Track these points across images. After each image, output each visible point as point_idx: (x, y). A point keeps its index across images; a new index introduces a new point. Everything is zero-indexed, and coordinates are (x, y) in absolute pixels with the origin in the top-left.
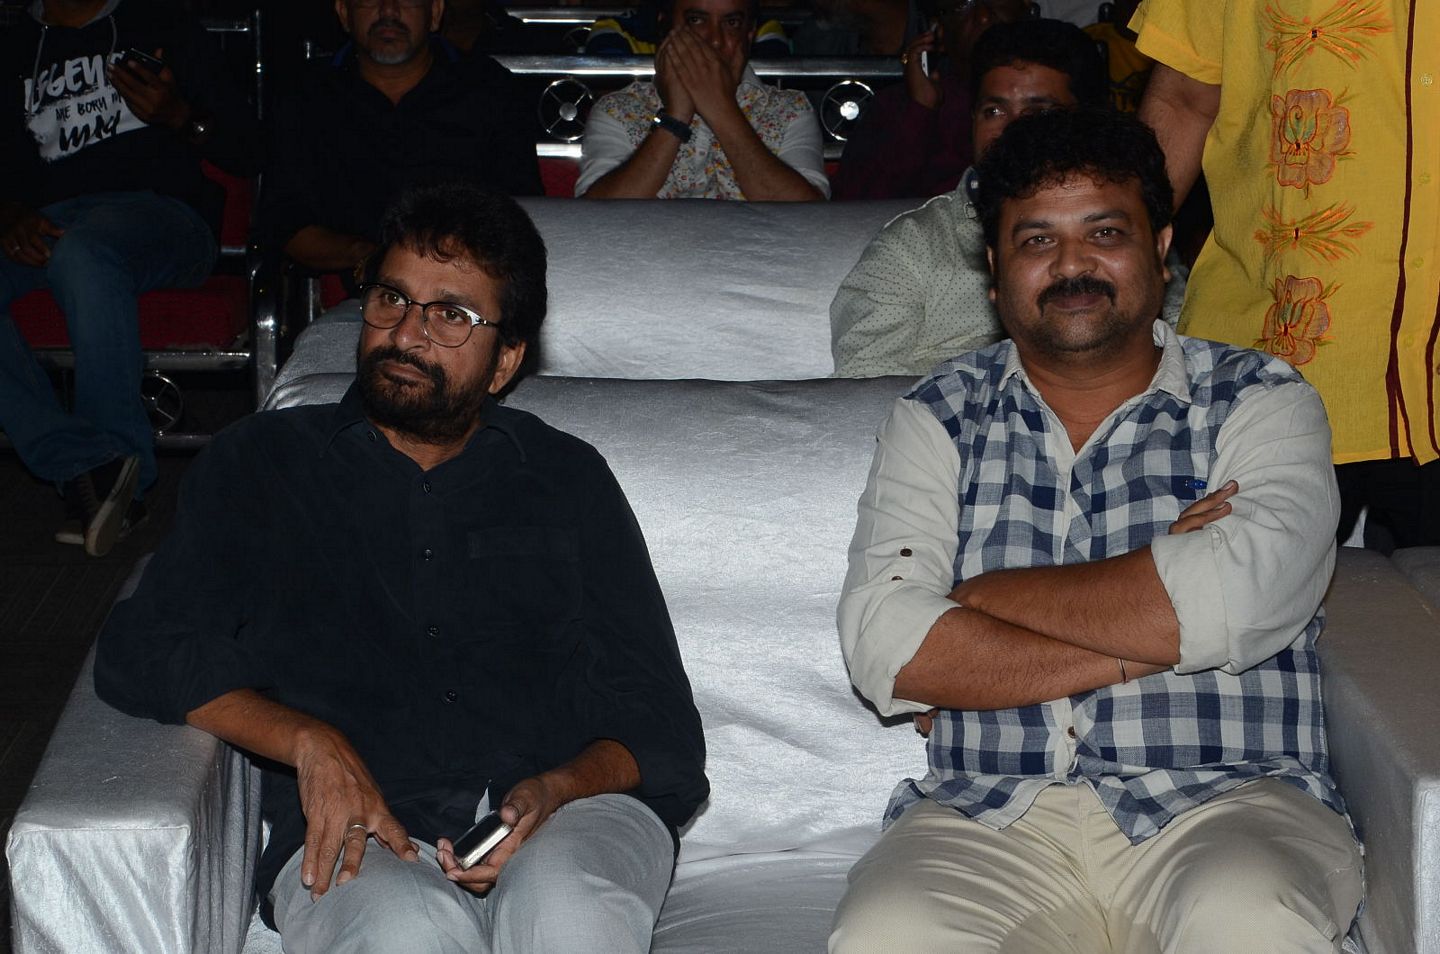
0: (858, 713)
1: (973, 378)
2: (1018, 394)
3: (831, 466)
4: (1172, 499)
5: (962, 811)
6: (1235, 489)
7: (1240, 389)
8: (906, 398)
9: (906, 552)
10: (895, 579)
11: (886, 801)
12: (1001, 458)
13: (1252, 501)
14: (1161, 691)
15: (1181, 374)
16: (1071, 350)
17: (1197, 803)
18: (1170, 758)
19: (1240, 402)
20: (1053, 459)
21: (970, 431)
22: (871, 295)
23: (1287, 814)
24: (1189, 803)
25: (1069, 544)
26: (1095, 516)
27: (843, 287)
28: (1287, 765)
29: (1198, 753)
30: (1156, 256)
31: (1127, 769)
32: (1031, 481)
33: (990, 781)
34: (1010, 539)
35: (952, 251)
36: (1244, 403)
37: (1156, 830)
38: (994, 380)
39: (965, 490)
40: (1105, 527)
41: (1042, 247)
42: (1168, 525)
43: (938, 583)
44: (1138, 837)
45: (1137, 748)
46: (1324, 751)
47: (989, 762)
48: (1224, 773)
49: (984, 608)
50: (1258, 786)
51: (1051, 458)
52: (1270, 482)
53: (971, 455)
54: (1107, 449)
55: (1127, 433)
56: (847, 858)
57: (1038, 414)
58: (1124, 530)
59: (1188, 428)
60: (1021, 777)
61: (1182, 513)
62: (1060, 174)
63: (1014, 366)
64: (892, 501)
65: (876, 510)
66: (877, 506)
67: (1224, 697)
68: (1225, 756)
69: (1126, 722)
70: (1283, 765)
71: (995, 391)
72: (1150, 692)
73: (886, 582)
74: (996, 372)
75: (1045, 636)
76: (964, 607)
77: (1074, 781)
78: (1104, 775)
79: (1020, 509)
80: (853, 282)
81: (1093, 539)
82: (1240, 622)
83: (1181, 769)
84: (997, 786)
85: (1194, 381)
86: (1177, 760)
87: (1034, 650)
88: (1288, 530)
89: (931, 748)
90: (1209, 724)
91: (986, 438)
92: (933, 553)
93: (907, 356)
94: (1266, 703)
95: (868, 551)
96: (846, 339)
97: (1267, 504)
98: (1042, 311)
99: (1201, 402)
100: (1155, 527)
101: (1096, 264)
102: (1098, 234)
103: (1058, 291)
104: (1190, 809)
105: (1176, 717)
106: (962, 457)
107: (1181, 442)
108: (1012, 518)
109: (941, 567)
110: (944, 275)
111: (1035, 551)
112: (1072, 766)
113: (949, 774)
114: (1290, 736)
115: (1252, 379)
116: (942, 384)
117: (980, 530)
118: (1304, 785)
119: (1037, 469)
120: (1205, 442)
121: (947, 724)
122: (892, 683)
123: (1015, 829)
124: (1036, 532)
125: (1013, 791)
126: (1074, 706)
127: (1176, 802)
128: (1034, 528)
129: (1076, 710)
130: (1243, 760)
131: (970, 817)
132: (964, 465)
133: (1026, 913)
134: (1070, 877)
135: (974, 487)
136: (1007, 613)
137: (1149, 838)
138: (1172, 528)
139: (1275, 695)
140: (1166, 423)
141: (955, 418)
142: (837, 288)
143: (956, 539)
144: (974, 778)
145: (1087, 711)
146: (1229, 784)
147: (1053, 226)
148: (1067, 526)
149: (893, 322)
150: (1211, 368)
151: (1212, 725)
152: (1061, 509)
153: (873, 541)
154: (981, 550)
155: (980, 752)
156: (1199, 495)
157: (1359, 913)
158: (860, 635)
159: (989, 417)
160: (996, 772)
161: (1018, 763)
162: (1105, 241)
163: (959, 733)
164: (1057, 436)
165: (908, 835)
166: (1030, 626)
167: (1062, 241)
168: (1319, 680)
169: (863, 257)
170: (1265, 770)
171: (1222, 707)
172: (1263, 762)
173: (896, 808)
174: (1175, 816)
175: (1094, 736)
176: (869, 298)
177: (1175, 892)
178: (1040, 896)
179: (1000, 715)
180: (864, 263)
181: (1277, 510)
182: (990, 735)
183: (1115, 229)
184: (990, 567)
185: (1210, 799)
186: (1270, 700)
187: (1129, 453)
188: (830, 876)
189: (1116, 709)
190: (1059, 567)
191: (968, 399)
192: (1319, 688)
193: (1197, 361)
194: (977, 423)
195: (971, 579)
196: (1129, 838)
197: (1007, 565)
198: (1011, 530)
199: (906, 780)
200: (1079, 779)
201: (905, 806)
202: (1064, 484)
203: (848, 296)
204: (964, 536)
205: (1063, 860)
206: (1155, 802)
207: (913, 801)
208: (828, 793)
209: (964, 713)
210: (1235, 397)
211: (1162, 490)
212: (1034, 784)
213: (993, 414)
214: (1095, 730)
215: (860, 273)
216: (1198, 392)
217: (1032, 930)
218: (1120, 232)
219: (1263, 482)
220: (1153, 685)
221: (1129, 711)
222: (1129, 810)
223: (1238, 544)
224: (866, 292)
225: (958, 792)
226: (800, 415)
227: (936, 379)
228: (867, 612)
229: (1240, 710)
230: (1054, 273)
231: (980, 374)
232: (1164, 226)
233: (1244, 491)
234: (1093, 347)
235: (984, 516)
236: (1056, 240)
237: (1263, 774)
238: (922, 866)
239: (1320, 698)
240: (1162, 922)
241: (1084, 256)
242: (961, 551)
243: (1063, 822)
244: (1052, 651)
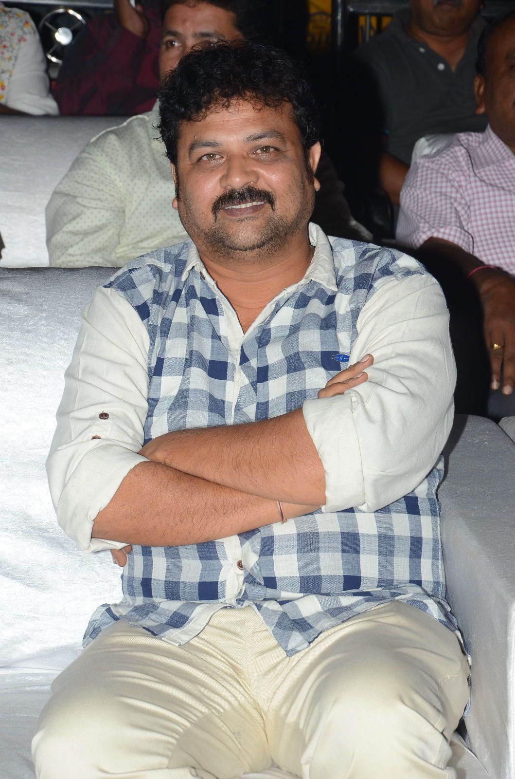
0: (65, 550)
1: (161, 271)
2: (198, 285)
3: (45, 342)
4: (321, 370)
5: (149, 631)
6: (371, 360)
7: (376, 279)
8: (105, 287)
9: (104, 416)
10: (94, 438)
11: (86, 625)
12: (182, 336)
13: (384, 370)
14: (313, 530)
15: (329, 267)
16: (241, 250)
17: (340, 622)
18: (319, 586)
19: (376, 290)
20: (226, 339)
21: (157, 314)
22: (79, 200)
23: (410, 630)
24: (333, 621)
25: (238, 408)
26: (260, 385)
27: (56, 193)
28: (412, 592)
29: (342, 581)
30: (308, 168)
31: (285, 595)
32: (208, 356)
33: (173, 606)
34: (190, 405)
35: (148, 163)
36: (380, 291)
37: (307, 644)
38: (178, 273)
39: (153, 364)
40: (268, 394)
41: (213, 163)
42: (318, 390)
43: (130, 441)
44: (292, 650)
45: (292, 578)
46: (442, 580)
47: (173, 591)
48: (361, 598)
49: (168, 461)
50: (387, 608)
51: (224, 337)
52: (399, 355)
53: (158, 335)
54: (269, 329)
55: (286, 316)
56: (52, 671)
57: (214, 300)
58: (283, 396)
59: (335, 312)
60: (198, 602)
61: (328, 382)
62: (225, 99)
63: (193, 260)
64: (92, 373)
65: (80, 380)
66: (79, 378)
67: (363, 535)
68: (363, 584)
69: (284, 556)
70: (409, 591)
71: (179, 282)
72: (304, 531)
73: (87, 441)
74: (179, 265)
75: (218, 484)
76: (151, 461)
77: (242, 605)
78: (265, 600)
79: (198, 379)
80: (64, 188)
81: (258, 404)
82: (373, 470)
83: (328, 594)
84: (178, 609)
85: (340, 274)
86: (324, 588)
87: (208, 497)
88: (413, 395)
89: (126, 579)
90: (350, 558)
91: (171, 321)
92: (127, 417)
93: (111, 253)
94: (396, 541)
95: (72, 414)
96: (58, 238)
97: (396, 373)
98: (216, 217)
99: (346, 290)
100: (307, 394)
101: (258, 176)
102: (259, 151)
103: (227, 198)
104: (333, 626)
105: (325, 551)
106: (151, 337)
107: (329, 323)
108: (192, 386)
109: (134, 429)
110: (140, 185)
111: (211, 413)
112: (240, 593)
113: (140, 600)
114: (415, 567)
115: (386, 271)
116: (134, 275)
117: (166, 397)
118: (424, 607)
119: (213, 346)
120: (348, 323)
121: (138, 559)
122: (91, 526)
123: (192, 645)
124: (212, 398)
125: (191, 614)
126: (242, 544)
127: (323, 621)
128: (210, 394)
129: (244, 546)
130: (378, 587)
131: (155, 635)
132: (152, 343)
133: (199, 714)
134: (236, 684)
135: (160, 361)
136: (186, 466)
137: (300, 651)
138: (321, 394)
139: (403, 534)
140: (316, 307)
141: (145, 304)
142: (51, 193)
143: (145, 405)
144: (160, 603)
145: (252, 547)
146: (365, 606)
147: (221, 144)
148: (237, 393)
149: (98, 223)
150: (354, 263)
151: (353, 559)
152: (232, 379)
153: (76, 407)
154: (166, 414)
155: (165, 581)
156: (344, 366)
157: (466, 712)
158: (65, 485)
159: (174, 303)
160: (178, 598)
161: (197, 591)
162: (264, 156)
163: (148, 566)
164: (229, 319)
165: (103, 650)
166: (206, 476)
167: (230, 158)
168: (439, 522)
169: (72, 169)
170: (394, 595)
171: (361, 543)
172: (393, 589)
173: (94, 629)
174: (321, 632)
175: (258, 568)
176: (78, 203)
177: (319, 696)
178: (211, 700)
179: (182, 550)
180: (74, 172)
181: (402, 378)
182: (174, 568)
183: (273, 147)
184: (174, 428)
185: (350, 618)
186: (400, 538)
187: (287, 333)
188: (36, 688)
189: (276, 545)
190: (230, 426)
191: (156, 289)
192: (439, 528)
193: (343, 257)
194: (164, 308)
195: (157, 438)
196: (286, 651)
197: (188, 426)
198: (191, 397)
199: (103, 606)
200: (246, 603)
201: (102, 628)
202: (234, 359)
203: (60, 201)
204: (153, 403)
205: (230, 671)
206: (306, 621)
207: (108, 623)
208: (37, 618)
209: (153, 549)
210: (372, 286)
211: (313, 363)
212: (209, 607)
213: (177, 301)
214: (259, 563)
215: (71, 181)
216: (343, 283)
217: (204, 729)
218: (276, 149)
219: (393, 356)
220: (307, 525)
221: (287, 547)
222: (285, 628)
223: (372, 406)
224: (75, 197)
225: (146, 615)
226: (17, 298)
227: (130, 271)
228: (71, 466)
229: (375, 546)
230: (224, 184)
231: (167, 268)
232: (314, 143)
233: (378, 363)
234: (259, 247)
235: (169, 385)
236: (225, 157)
237: (392, 599)
238: (114, 676)
239: (439, 537)
240: (307, 721)
241: (248, 170)
242: (150, 414)
243: (232, 639)
244: (224, 497)
